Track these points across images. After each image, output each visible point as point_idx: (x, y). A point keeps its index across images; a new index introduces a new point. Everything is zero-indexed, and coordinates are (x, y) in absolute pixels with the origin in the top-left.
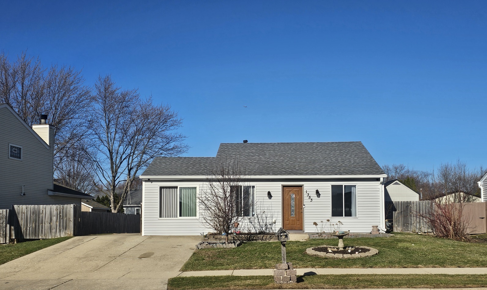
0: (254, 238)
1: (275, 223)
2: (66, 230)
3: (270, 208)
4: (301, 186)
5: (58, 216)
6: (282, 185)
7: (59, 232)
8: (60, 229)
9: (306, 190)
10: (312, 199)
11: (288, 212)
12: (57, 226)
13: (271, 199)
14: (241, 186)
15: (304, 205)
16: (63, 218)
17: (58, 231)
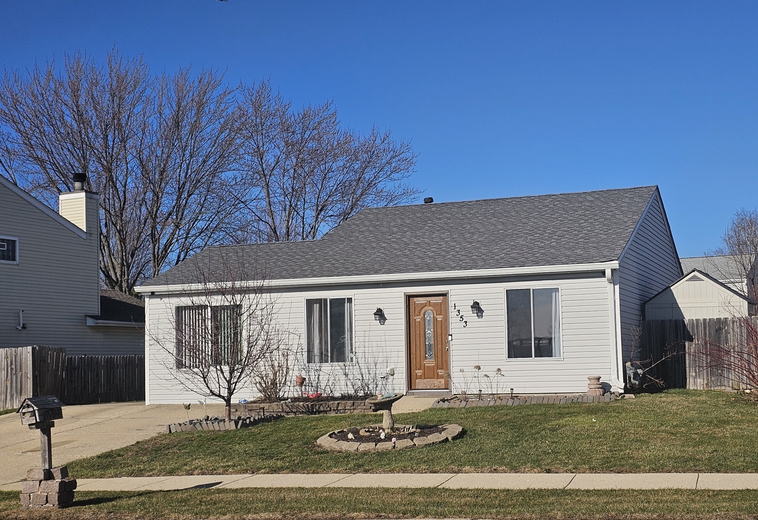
0: (322, 409)
1: (393, 375)
2: (21, 395)
3: (383, 344)
4: (444, 295)
5: (9, 368)
6: (404, 293)
7: (11, 400)
8: (11, 394)
9: (455, 302)
10: (466, 322)
11: (420, 351)
12: (7, 389)
13: (384, 324)
14: (327, 299)
15: (451, 335)
16: (16, 374)
17: (9, 397)
